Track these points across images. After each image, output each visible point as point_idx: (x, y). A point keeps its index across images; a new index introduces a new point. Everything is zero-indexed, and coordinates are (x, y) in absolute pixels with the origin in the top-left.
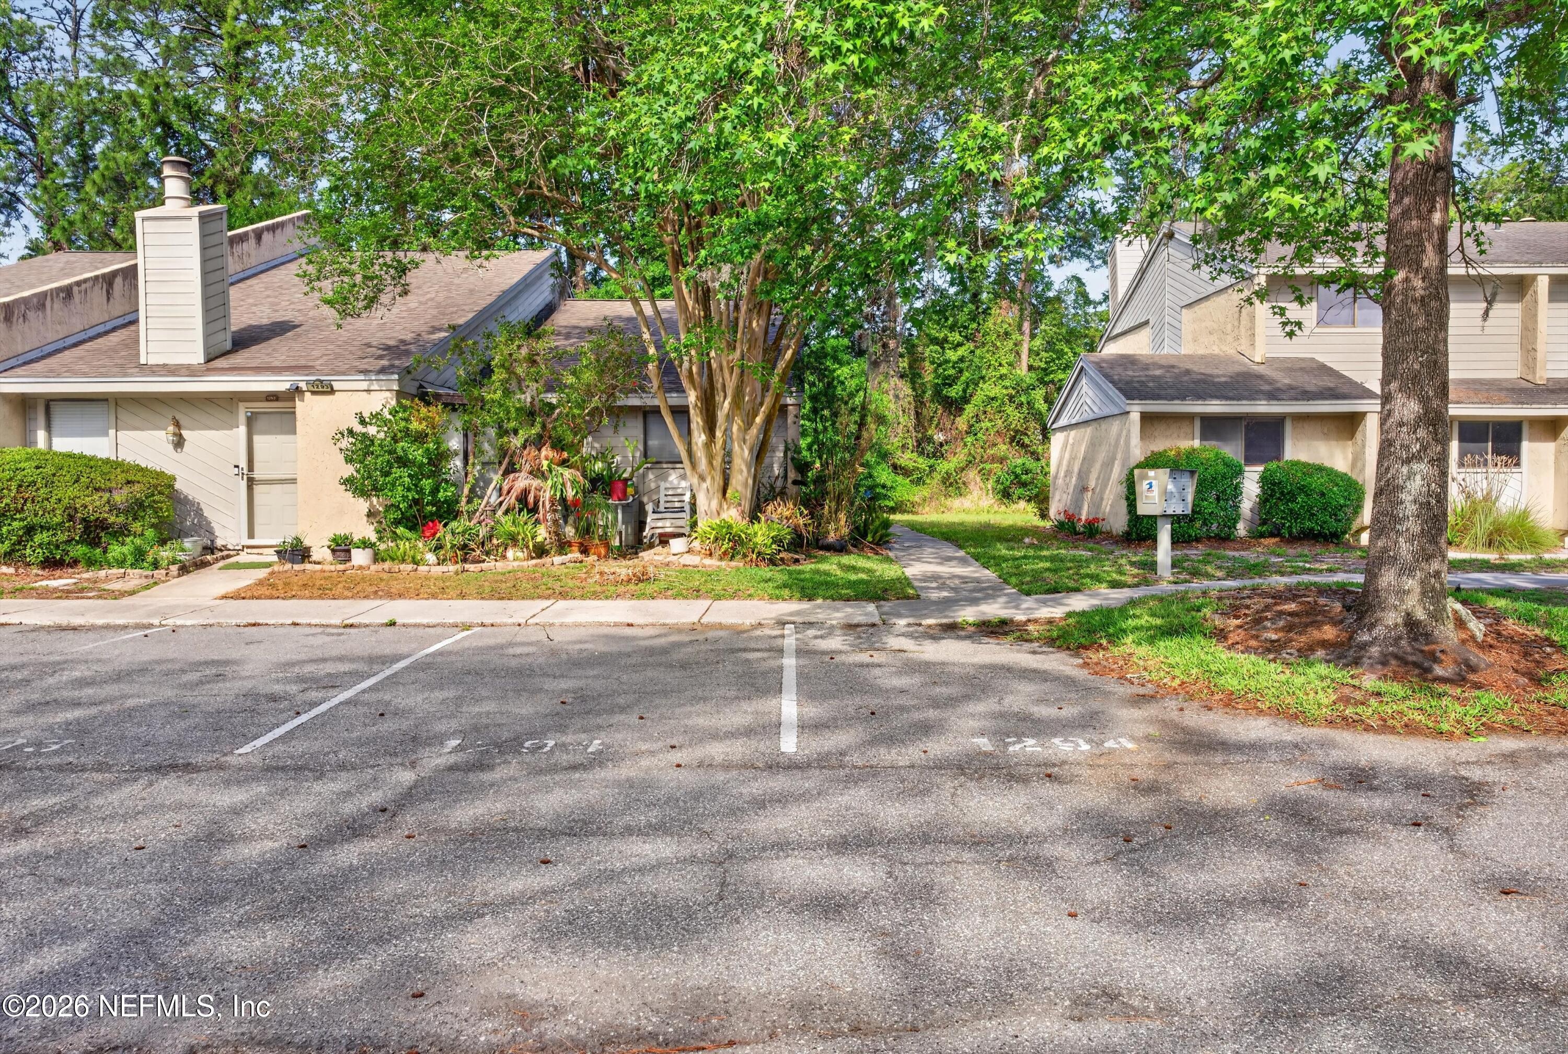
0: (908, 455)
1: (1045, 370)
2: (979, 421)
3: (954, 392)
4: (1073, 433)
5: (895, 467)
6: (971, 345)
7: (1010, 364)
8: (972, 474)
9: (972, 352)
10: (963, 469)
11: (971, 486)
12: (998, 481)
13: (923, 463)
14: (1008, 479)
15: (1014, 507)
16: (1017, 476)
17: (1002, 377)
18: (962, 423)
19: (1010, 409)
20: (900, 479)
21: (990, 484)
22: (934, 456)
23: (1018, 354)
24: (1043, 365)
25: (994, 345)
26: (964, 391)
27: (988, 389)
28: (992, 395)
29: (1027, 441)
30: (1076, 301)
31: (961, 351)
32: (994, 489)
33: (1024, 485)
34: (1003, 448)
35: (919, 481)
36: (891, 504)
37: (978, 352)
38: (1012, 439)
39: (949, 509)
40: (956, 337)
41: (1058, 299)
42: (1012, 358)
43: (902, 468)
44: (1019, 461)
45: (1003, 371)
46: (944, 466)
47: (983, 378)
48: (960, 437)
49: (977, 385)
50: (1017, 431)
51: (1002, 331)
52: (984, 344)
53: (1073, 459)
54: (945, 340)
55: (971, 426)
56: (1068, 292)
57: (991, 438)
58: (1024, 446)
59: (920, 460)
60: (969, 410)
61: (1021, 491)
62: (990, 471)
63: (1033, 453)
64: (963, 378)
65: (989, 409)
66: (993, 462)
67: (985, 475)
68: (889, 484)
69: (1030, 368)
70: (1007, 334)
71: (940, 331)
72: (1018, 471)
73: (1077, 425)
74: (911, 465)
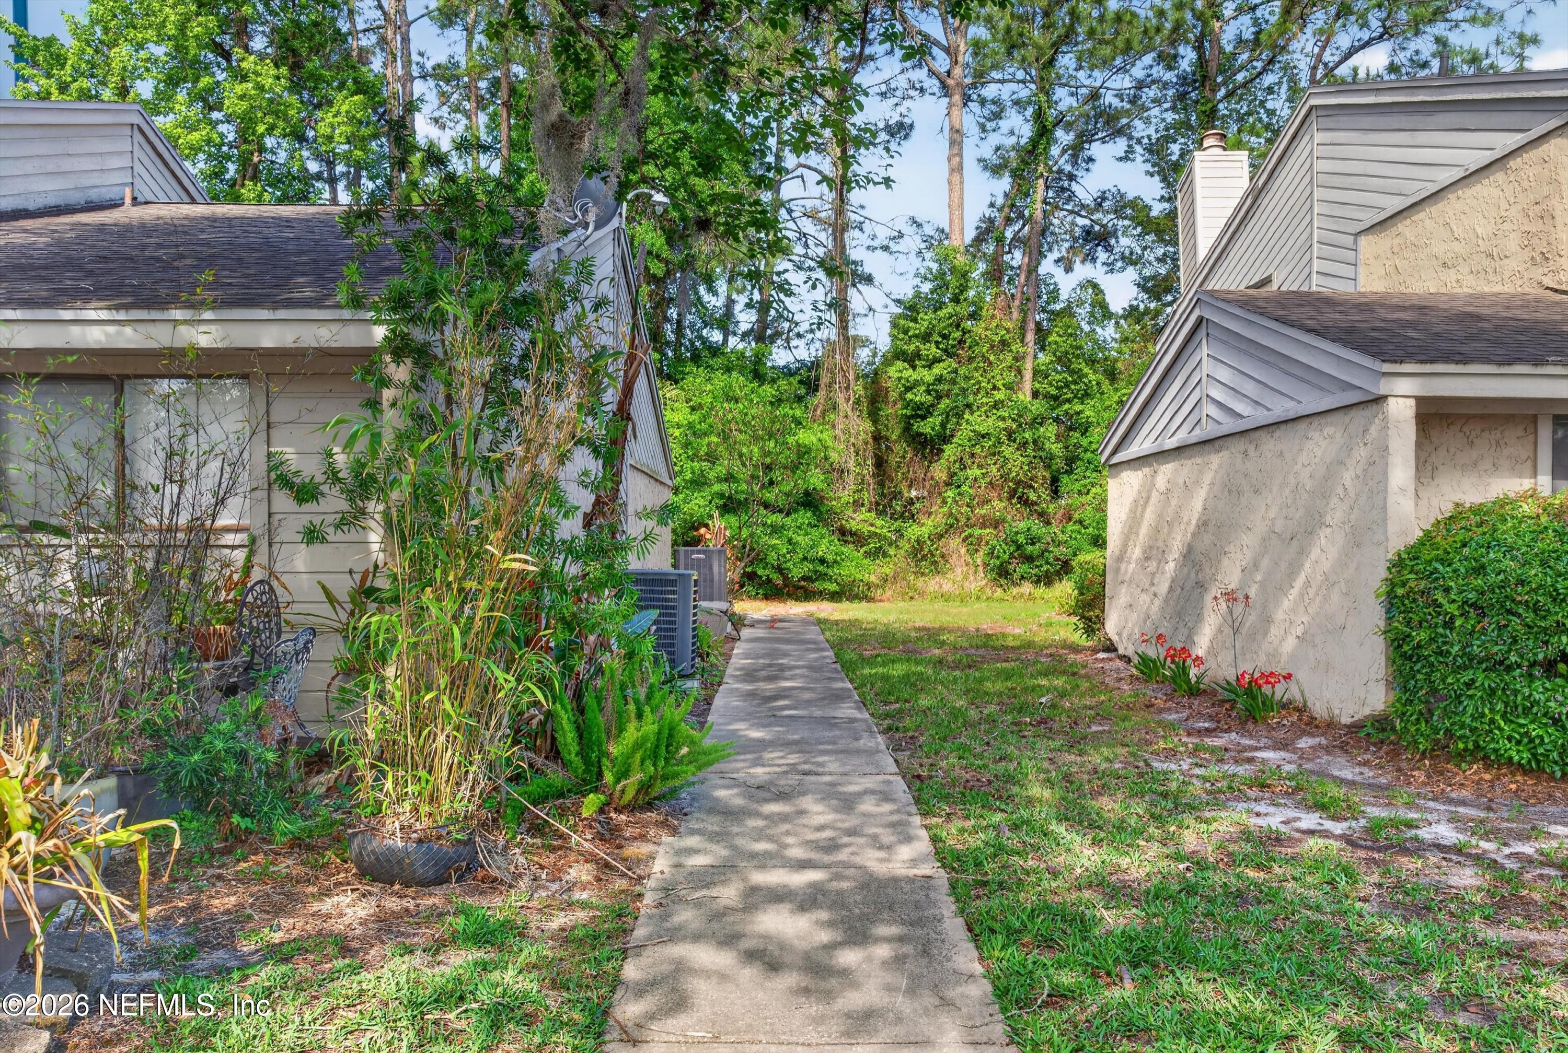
0: (864, 515)
1: (1055, 398)
2: (964, 467)
3: (928, 427)
4: (1166, 471)
5: (843, 532)
6: (951, 363)
7: (1009, 387)
8: (954, 543)
9: (955, 371)
10: (941, 536)
11: (953, 560)
12: (991, 554)
13: (882, 526)
14: (1004, 551)
15: (1015, 591)
16: (1019, 547)
17: (996, 405)
18: (939, 471)
19: (1008, 451)
20: (848, 549)
21: (979, 558)
22: (902, 516)
23: (1019, 372)
24: (1054, 392)
25: (986, 360)
26: (943, 425)
27: (977, 422)
28: (982, 429)
29: (1033, 497)
30: (1092, 314)
31: (937, 370)
32: (986, 565)
33: (1029, 559)
34: (998, 506)
35: (878, 553)
36: (833, 587)
37: (962, 371)
38: (1012, 494)
39: (922, 594)
40: (932, 351)
41: (1068, 311)
42: (1011, 377)
43: (852, 534)
44: (1022, 525)
45: (999, 395)
46: (913, 531)
47: (969, 406)
48: (936, 491)
49: (960, 416)
50: (1018, 483)
51: (997, 339)
52: (971, 359)
53: (1166, 524)
54: (918, 355)
55: (952, 475)
56: (1081, 303)
57: (981, 492)
58: (1026, 502)
59: (879, 523)
60: (949, 450)
61: (1024, 568)
62: (980, 539)
63: (1041, 514)
64: (942, 406)
65: (977, 450)
66: (983, 526)
67: (973, 545)
68: (830, 558)
69: (1035, 394)
70: (1004, 343)
71: (909, 343)
72: (1021, 539)
73: (1179, 450)
74: (866, 529)
